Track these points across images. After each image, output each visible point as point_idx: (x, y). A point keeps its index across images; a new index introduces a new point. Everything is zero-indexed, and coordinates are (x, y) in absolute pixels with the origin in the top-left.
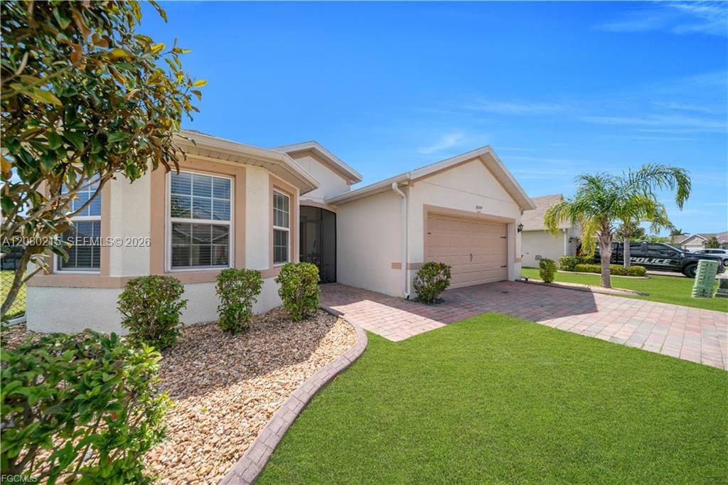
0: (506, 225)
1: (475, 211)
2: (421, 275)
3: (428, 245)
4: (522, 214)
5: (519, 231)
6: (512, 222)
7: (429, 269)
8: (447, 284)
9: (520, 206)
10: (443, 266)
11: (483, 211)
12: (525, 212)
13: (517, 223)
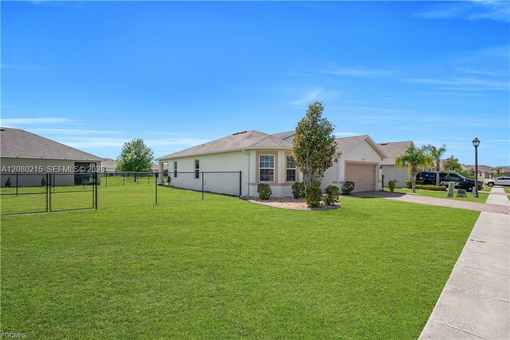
0: (375, 165)
1: (362, 161)
2: (345, 185)
3: (346, 175)
4: (382, 160)
5: (380, 168)
6: (378, 164)
7: (347, 183)
8: (353, 189)
9: (381, 157)
10: (352, 183)
11: (365, 161)
12: (384, 159)
13: (380, 165)
